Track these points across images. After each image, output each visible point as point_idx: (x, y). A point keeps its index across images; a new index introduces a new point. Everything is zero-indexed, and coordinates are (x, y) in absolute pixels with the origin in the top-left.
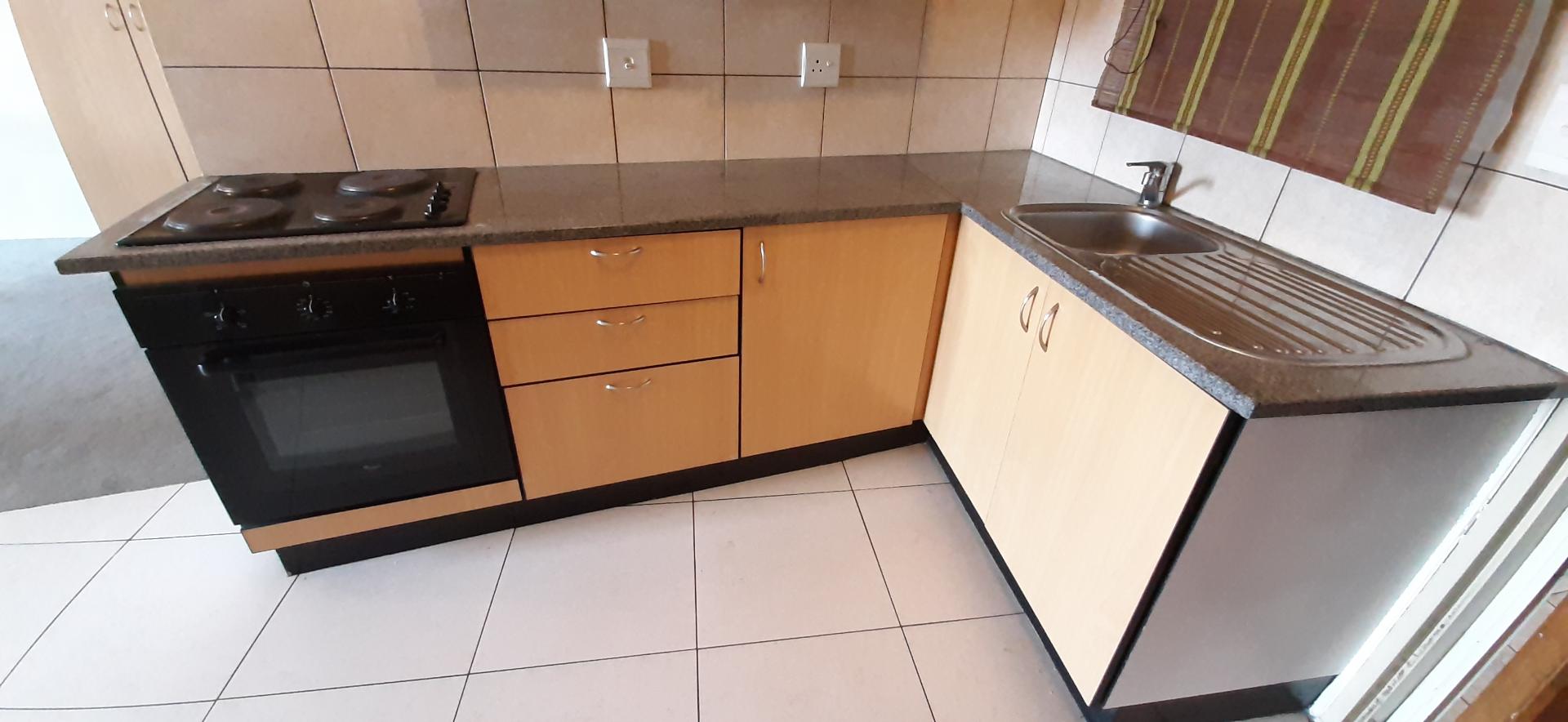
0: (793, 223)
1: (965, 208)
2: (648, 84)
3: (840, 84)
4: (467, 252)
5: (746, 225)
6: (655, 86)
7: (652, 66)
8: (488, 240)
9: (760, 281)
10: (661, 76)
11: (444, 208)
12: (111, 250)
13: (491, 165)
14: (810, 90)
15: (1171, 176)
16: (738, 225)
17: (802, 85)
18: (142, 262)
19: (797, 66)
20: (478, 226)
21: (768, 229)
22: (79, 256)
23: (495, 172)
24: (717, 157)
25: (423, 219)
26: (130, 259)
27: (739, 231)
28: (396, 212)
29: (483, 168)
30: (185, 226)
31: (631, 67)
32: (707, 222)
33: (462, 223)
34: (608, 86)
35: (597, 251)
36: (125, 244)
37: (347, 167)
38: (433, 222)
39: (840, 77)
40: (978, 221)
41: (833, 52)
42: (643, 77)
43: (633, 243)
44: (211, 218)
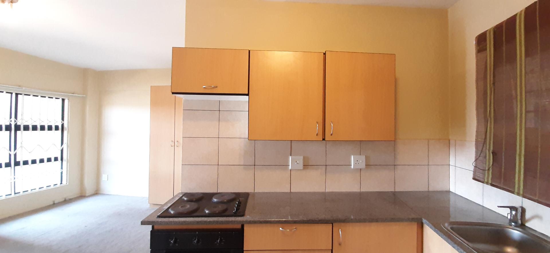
0: (352, 222)
1: (424, 221)
2: (302, 168)
3: (366, 168)
4: (243, 226)
5: (334, 222)
6: (304, 168)
7: (304, 163)
8: (250, 222)
9: (340, 244)
10: (306, 166)
11: (239, 209)
12: (155, 219)
13: (253, 191)
14: (355, 170)
15: (521, 213)
16: (331, 222)
17: (352, 168)
18: (161, 223)
19: (350, 162)
20: (247, 217)
21: (343, 224)
22: (146, 220)
23: (254, 194)
24: (323, 191)
25: (233, 214)
26: (158, 222)
27: (331, 224)
28: (225, 210)
29: (251, 192)
30: (174, 211)
31: (297, 163)
32: (320, 220)
33: (243, 215)
34: (290, 169)
35: (282, 228)
36: (159, 217)
37: (215, 191)
38: (235, 215)
39: (366, 165)
40: (431, 228)
41: (363, 158)
42: (301, 166)
43: (294, 227)
44: (180, 209)
